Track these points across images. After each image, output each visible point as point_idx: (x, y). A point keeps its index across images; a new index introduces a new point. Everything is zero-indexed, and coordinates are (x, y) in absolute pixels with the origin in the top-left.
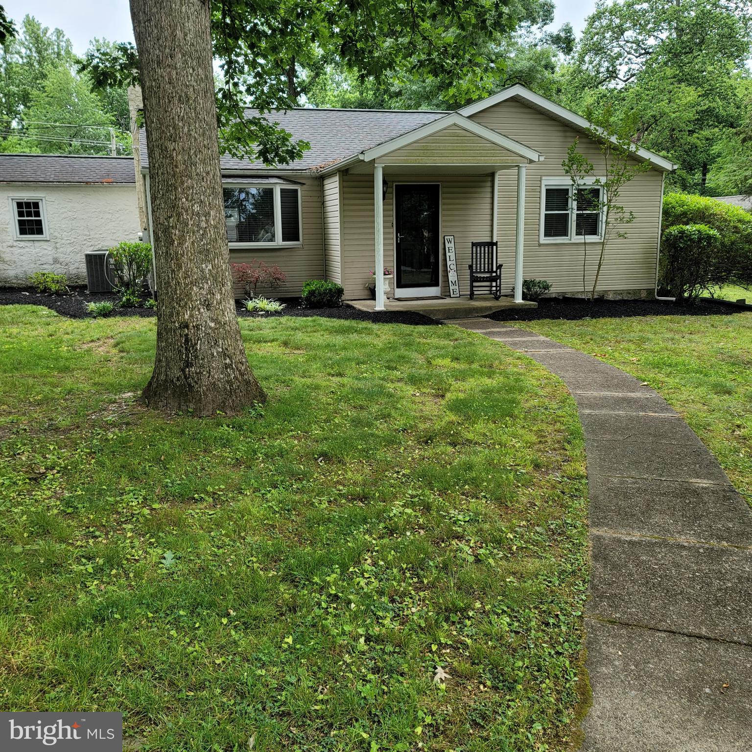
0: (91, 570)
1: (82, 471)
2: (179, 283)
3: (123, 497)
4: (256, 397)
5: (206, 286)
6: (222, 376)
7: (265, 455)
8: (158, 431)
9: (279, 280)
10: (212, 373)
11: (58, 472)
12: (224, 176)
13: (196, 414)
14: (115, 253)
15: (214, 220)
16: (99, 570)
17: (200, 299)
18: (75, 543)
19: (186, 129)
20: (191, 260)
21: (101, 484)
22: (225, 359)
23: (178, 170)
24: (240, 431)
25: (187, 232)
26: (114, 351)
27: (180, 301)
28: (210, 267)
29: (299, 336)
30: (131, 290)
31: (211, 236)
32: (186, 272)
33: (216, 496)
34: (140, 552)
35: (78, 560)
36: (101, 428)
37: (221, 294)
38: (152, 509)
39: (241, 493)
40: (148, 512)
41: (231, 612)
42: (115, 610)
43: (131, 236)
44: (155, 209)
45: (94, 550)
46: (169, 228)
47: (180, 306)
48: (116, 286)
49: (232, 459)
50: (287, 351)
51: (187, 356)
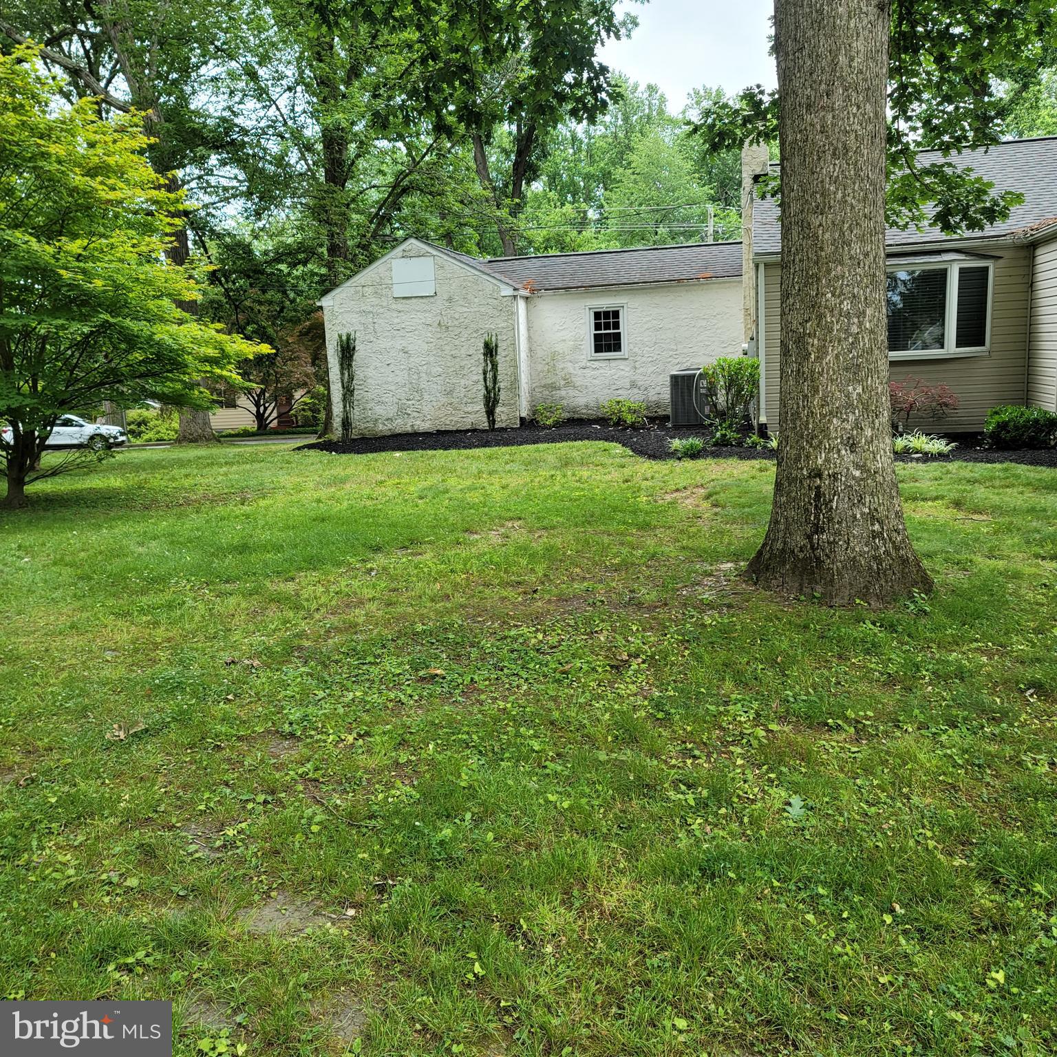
0: (692, 803)
1: (673, 664)
2: (812, 413)
3: (729, 708)
4: (917, 583)
5: (851, 418)
6: (866, 549)
7: (933, 673)
8: (771, 621)
9: (946, 405)
10: (852, 544)
11: (644, 662)
12: (889, 256)
13: (826, 600)
14: (710, 372)
15: (870, 321)
16: (702, 804)
17: (842, 437)
18: (669, 760)
19: (839, 195)
20: (832, 380)
21: (698, 686)
22: (873, 525)
23: (823, 254)
24: (892, 632)
25: (831, 342)
26: (706, 505)
27: (812, 439)
28: (859, 390)
29: (981, 492)
30: (728, 423)
31: (864, 345)
32: (823, 399)
33: (860, 726)
34: (756, 790)
35: (675, 784)
36: (694, 608)
37: (873, 429)
38: (768, 731)
39: (898, 727)
40: (763, 733)
41: (897, 907)
42: (728, 866)
43: (730, 349)
44: (787, 310)
45: (695, 775)
46: (804, 337)
47: (811, 447)
48: (708, 417)
49: (882, 674)
50: (961, 515)
51: (817, 517)
